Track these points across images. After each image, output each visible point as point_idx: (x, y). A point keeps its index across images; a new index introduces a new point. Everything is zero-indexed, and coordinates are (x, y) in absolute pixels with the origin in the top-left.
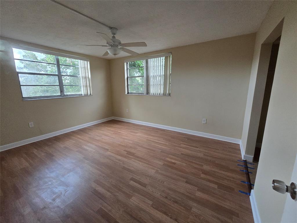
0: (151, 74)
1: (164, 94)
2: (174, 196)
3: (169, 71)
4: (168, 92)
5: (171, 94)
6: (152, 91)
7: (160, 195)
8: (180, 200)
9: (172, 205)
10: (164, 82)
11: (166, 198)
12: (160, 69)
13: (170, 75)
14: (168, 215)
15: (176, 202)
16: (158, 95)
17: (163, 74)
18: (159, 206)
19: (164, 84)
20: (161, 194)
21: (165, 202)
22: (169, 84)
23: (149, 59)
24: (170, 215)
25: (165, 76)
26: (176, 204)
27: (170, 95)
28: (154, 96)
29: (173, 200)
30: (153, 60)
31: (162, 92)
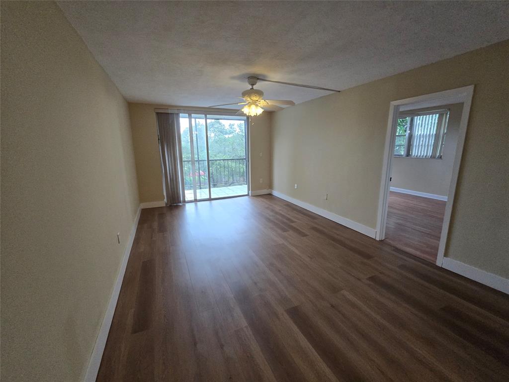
0: (417, 133)
1: (433, 157)
3: (443, 130)
4: (438, 155)
5: (442, 157)
6: (415, 152)
10: (434, 143)
12: (430, 128)
13: (444, 134)
16: (424, 157)
17: (434, 133)
19: (434, 145)
22: (442, 144)
23: (416, 117)
25: (437, 136)
27: (440, 157)
28: (418, 158)
30: (424, 118)
31: (430, 153)
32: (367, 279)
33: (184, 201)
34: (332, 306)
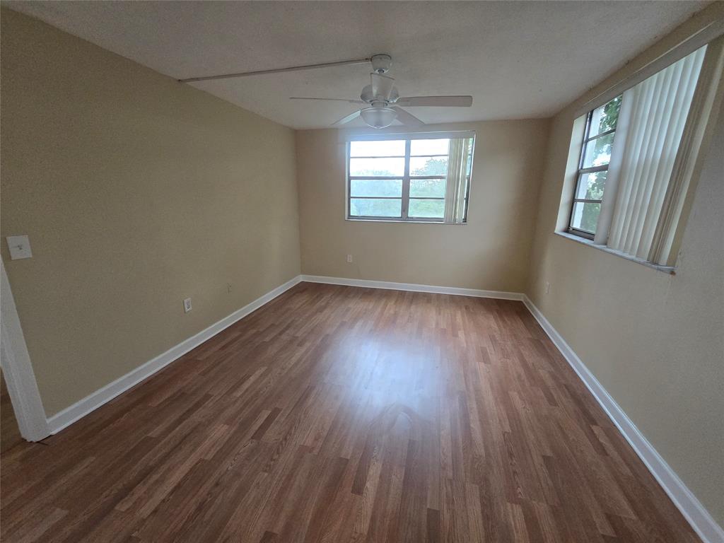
2: (218, 501)
7: (227, 470)
8: (203, 516)
9: (194, 500)
11: (217, 484)
14: (171, 494)
15: (201, 508)
18: (197, 475)
20: (228, 473)
21: (204, 483)
24: (171, 497)
26: (194, 507)
29: (209, 500)
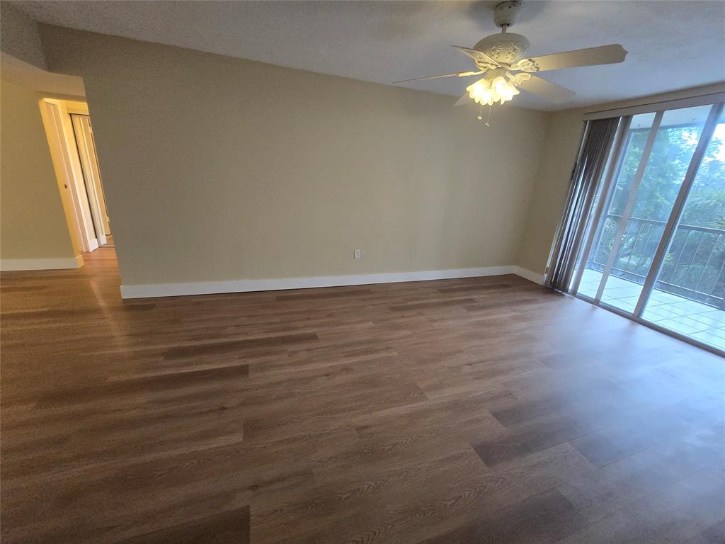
32: (248, 507)
33: (574, 293)
34: (224, 409)
